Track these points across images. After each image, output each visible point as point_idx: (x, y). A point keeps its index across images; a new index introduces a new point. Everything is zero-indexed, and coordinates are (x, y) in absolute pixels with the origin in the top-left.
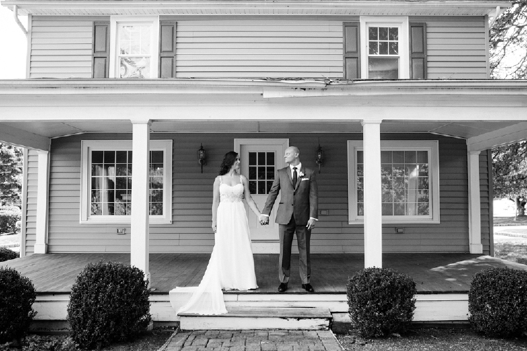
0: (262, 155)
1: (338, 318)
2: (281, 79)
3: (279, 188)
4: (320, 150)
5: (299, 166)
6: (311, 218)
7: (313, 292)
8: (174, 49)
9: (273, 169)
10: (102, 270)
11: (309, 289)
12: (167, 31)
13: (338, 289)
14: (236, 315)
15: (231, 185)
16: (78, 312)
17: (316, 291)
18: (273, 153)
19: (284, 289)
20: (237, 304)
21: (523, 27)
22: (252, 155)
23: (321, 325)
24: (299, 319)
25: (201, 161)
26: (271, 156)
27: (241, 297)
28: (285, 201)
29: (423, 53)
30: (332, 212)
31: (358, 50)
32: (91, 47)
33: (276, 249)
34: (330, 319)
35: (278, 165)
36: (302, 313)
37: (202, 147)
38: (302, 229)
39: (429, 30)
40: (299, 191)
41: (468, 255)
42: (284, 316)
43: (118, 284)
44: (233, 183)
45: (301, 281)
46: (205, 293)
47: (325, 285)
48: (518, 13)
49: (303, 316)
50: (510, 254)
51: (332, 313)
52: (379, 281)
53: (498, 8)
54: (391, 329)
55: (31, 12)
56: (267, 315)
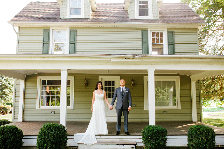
0: (110, 82)
1: (139, 145)
2: (117, 55)
3: (116, 95)
4: (133, 80)
5: (124, 87)
6: (130, 106)
7: (129, 135)
8: (75, 40)
9: (114, 88)
10: (50, 126)
11: (128, 134)
12: (73, 33)
13: (138, 134)
14: (100, 143)
15: (99, 94)
16: (41, 141)
17: (130, 134)
18: (114, 81)
19: (118, 134)
20: (100, 140)
21: (214, 31)
22: (106, 82)
23: (132, 147)
24: (124, 145)
25: (86, 84)
26: (113, 82)
27: (102, 137)
28: (119, 100)
29: (173, 42)
30: (137, 105)
31: (147, 41)
32: (42, 39)
33: (115, 120)
34: (135, 145)
35: (116, 87)
36: (125, 143)
37: (86, 79)
38: (125, 111)
39: (175, 33)
40: (124, 96)
41: (192, 122)
42: (118, 144)
43: (56, 131)
44: (100, 93)
45: (125, 131)
46: (88, 135)
47: (134, 133)
48: (212, 25)
49: (125, 144)
50: (211, 123)
51: (136, 143)
52: (153, 130)
53: (201, 25)
54: (158, 148)
55: (19, 26)
56: (112, 144)
